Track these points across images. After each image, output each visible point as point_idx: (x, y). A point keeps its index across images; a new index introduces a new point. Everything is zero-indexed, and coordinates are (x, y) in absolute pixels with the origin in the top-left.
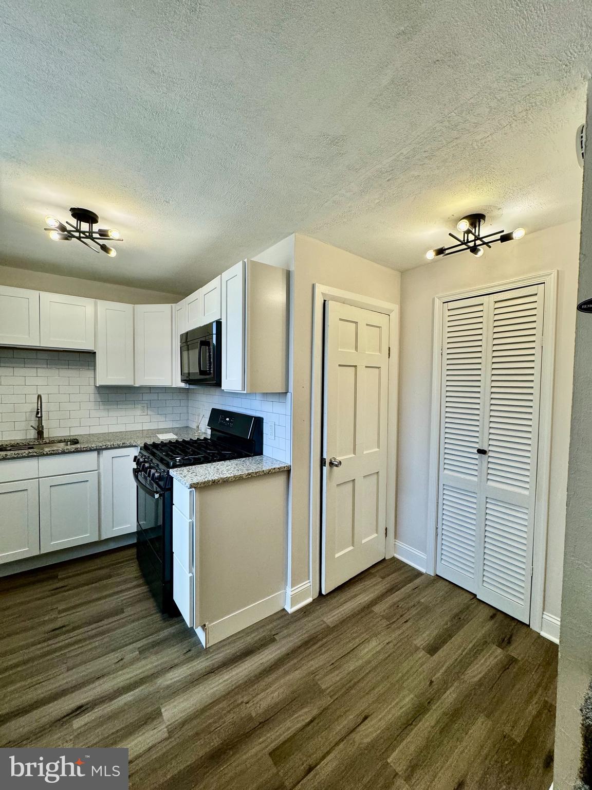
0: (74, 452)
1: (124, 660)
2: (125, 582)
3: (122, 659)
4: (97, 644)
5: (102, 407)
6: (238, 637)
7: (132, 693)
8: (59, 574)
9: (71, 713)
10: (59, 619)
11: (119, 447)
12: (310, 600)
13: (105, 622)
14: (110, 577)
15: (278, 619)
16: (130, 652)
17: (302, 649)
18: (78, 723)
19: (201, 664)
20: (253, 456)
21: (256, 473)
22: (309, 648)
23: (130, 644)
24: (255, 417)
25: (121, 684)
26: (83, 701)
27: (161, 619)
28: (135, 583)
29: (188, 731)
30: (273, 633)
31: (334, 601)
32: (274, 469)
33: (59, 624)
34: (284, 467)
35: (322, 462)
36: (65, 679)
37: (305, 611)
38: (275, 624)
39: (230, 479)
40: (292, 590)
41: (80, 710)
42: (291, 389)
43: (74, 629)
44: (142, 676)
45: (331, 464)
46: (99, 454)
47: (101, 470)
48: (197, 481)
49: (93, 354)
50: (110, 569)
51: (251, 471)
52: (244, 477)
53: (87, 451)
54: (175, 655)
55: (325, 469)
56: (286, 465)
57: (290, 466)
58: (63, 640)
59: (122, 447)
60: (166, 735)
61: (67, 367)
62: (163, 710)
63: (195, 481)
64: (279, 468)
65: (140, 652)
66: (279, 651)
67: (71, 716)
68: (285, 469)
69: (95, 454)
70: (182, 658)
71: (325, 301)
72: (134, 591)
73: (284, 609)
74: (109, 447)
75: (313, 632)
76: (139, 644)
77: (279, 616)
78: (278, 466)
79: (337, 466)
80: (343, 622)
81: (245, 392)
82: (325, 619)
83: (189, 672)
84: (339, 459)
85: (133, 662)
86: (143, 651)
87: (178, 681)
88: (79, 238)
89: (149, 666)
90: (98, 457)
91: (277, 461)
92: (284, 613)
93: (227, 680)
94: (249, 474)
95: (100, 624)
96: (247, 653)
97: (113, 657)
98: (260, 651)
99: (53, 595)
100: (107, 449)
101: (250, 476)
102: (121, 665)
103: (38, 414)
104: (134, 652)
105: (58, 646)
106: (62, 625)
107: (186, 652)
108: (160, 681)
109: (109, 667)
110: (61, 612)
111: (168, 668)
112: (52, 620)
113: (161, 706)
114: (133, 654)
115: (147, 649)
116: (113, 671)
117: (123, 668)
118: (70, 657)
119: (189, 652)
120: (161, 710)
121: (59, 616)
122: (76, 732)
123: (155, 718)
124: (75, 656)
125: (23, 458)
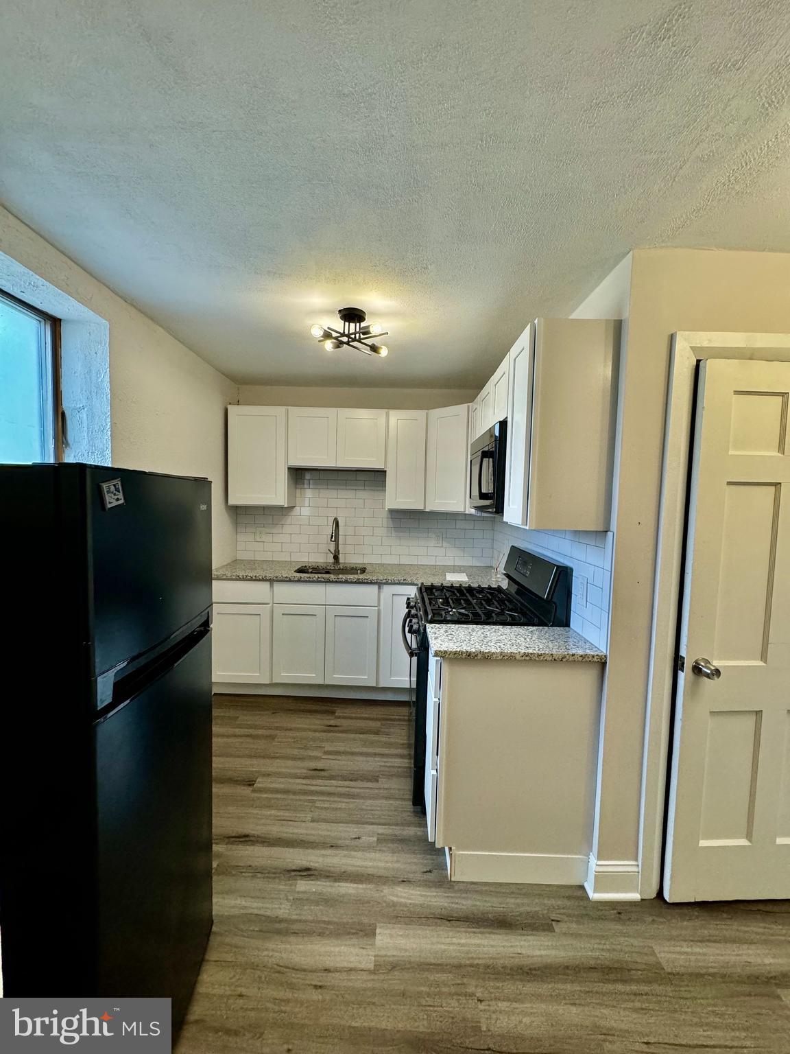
0: (355, 583)
1: (361, 841)
2: (390, 745)
3: (359, 838)
4: (343, 806)
5: (394, 534)
6: (498, 890)
7: (355, 885)
8: (338, 711)
9: (299, 871)
10: (322, 760)
11: (399, 583)
12: (635, 896)
13: (359, 784)
14: (377, 733)
15: (569, 898)
16: (369, 833)
17: (595, 975)
18: (303, 885)
19: (436, 900)
20: (551, 626)
21: (539, 655)
22: (609, 981)
23: (371, 824)
24: (558, 567)
25: (350, 869)
26: (312, 865)
27: (412, 810)
28: (400, 751)
29: (396, 981)
30: (553, 916)
31: (686, 926)
32: (573, 655)
33: (320, 765)
34: (593, 657)
35: (678, 663)
36: (307, 830)
37: (620, 910)
38: (559, 903)
39: (494, 656)
40: (599, 863)
41: (306, 872)
42: (614, 527)
43: (331, 778)
44: (370, 871)
45: (697, 670)
46: (379, 588)
47: (382, 608)
48: (446, 649)
49: (382, 473)
50: (382, 724)
51: (531, 651)
52: (518, 657)
53: (367, 583)
54: (414, 867)
55: (682, 676)
56: (596, 653)
57: (606, 656)
58: (318, 785)
59: (403, 584)
60: (371, 966)
61: (363, 488)
62: (378, 931)
63: (443, 648)
64: (582, 656)
65: (378, 840)
66: (553, 952)
67: (298, 874)
68: (595, 659)
69: (375, 588)
70: (419, 876)
71: (698, 361)
72: (396, 760)
73: (582, 888)
74: (390, 581)
75: (627, 958)
76: (381, 830)
77: (569, 893)
78: (581, 652)
79: (708, 676)
80: (698, 976)
81: (527, 528)
82: (657, 949)
83: (420, 900)
84: (716, 663)
85: (369, 848)
86: (382, 840)
87: (404, 905)
88: (348, 343)
89: (382, 864)
90: (379, 592)
91: (586, 641)
92: (579, 893)
93: (462, 945)
94: (526, 655)
95: (353, 784)
96: (502, 923)
97: (353, 830)
98: (524, 932)
99: (325, 731)
100: (387, 583)
101: (527, 658)
102: (355, 844)
103: (332, 538)
104: (373, 836)
105: (313, 788)
106: (322, 768)
107: (425, 870)
108: (386, 890)
109: (345, 839)
110: (326, 753)
111: (400, 880)
112: (317, 758)
113: (378, 925)
114: (371, 838)
115: (386, 841)
116: (347, 847)
117: (356, 849)
118: (317, 807)
119: (430, 874)
120: (375, 930)
121: (323, 757)
122: (297, 896)
123: (366, 935)
124: (322, 808)
125: (313, 582)
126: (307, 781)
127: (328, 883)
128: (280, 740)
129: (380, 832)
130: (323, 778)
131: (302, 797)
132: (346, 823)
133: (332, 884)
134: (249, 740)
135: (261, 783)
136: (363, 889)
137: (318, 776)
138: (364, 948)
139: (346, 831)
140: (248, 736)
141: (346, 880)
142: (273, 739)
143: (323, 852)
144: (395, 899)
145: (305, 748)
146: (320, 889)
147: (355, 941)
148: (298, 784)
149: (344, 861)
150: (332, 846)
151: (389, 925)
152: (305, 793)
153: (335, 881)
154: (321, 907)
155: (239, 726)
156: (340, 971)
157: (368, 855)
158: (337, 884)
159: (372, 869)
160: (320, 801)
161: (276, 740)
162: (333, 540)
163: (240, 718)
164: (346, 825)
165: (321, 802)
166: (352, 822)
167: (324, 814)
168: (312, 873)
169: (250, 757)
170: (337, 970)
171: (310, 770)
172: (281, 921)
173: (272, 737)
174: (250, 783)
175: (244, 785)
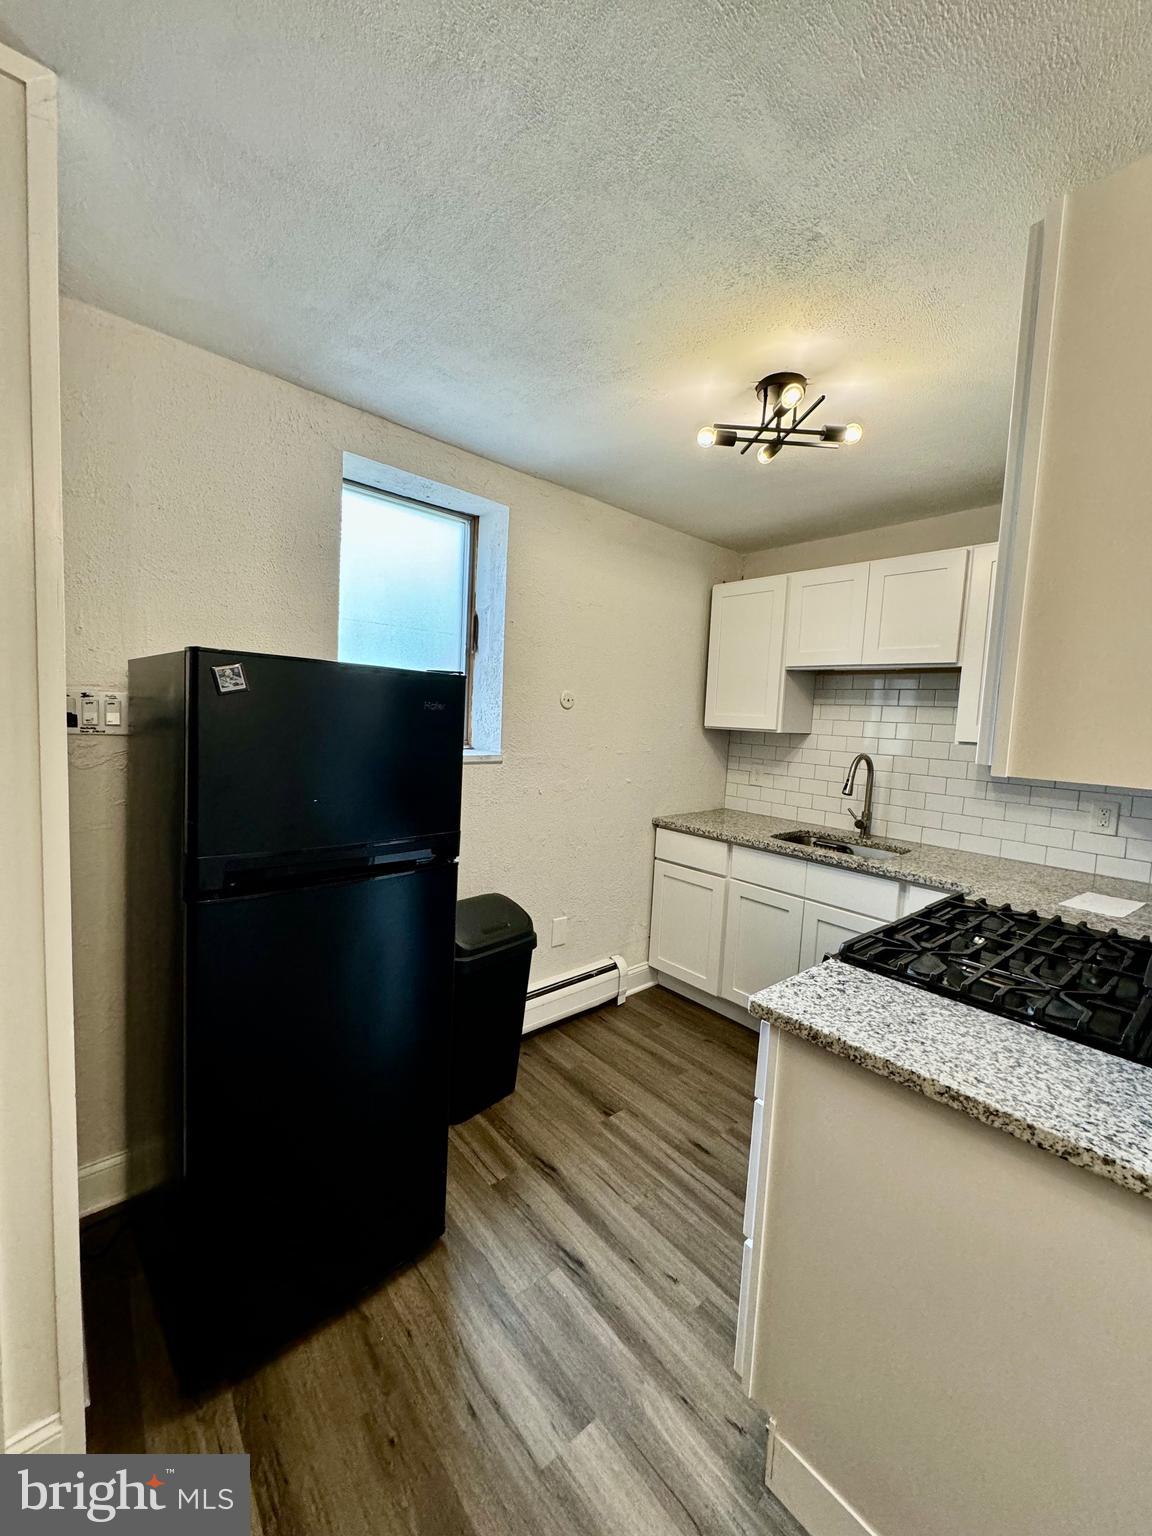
0: (855, 870)
1: (675, 1287)
3: (675, 1281)
5: (991, 795)
9: (571, 1257)
10: (719, 1139)
11: (941, 888)
16: (694, 1287)
18: (559, 1279)
19: (712, 1483)
23: (712, 1277)
26: (591, 1264)
33: (707, 1142)
36: (620, 1214)
41: (576, 1266)
43: (710, 1170)
44: (652, 1340)
46: (902, 889)
49: (954, 673)
53: (877, 875)
54: (720, 1398)
58: (683, 1168)
60: (543, 1463)
61: (931, 703)
62: (591, 1428)
65: (700, 1307)
67: (567, 1259)
69: (893, 887)
70: (715, 1418)
74: (921, 881)
76: (717, 1296)
85: (674, 1304)
86: (706, 1312)
87: (658, 1438)
89: (675, 1346)
90: (901, 897)
97: (677, 1263)
100: (916, 883)
102: (663, 1287)
103: (845, 788)
104: (697, 1297)
105: (672, 1166)
106: (708, 1149)
107: (733, 1419)
108: (650, 1387)
109: (655, 1265)
110: (731, 1131)
111: (681, 1392)
112: (714, 1132)
113: (598, 1421)
114: (693, 1296)
115: (711, 1319)
116: (649, 1281)
117: (659, 1292)
118: (658, 1197)
119: (737, 1433)
120: (589, 1422)
121: (724, 1136)
122: (542, 1284)
123: (572, 1416)
124: (661, 1202)
125: (786, 855)
126: (676, 1155)
127: (586, 1302)
128: (685, 1079)
129: (713, 1299)
130: (696, 1162)
131: (649, 1169)
132: (676, 1246)
133: (590, 1306)
134: (648, 1058)
135: (620, 1119)
136: (621, 1353)
137: (693, 1155)
138: (554, 1427)
139: (665, 1256)
140: (652, 1054)
141: (610, 1319)
142: (681, 1073)
143: (615, 1258)
144: (649, 1411)
145: (708, 1109)
146: (572, 1300)
147: (554, 1407)
148: (660, 1149)
149: (631, 1294)
150: (632, 1261)
151: (610, 1437)
152: (659, 1166)
153: (598, 1308)
154: (554, 1324)
155: (654, 1038)
156: (507, 1425)
157: (668, 1314)
158: (596, 1314)
159: (653, 1336)
160: (669, 1191)
161: (680, 1076)
162: (847, 792)
163: (661, 1027)
164: (672, 1247)
165: (670, 1194)
166: (687, 1253)
167: (658, 1212)
168: (581, 1272)
169: (633, 1079)
170: (505, 1418)
171: (690, 1141)
172: (504, 1295)
173: (679, 1071)
174: (608, 1111)
175: (599, 1109)
